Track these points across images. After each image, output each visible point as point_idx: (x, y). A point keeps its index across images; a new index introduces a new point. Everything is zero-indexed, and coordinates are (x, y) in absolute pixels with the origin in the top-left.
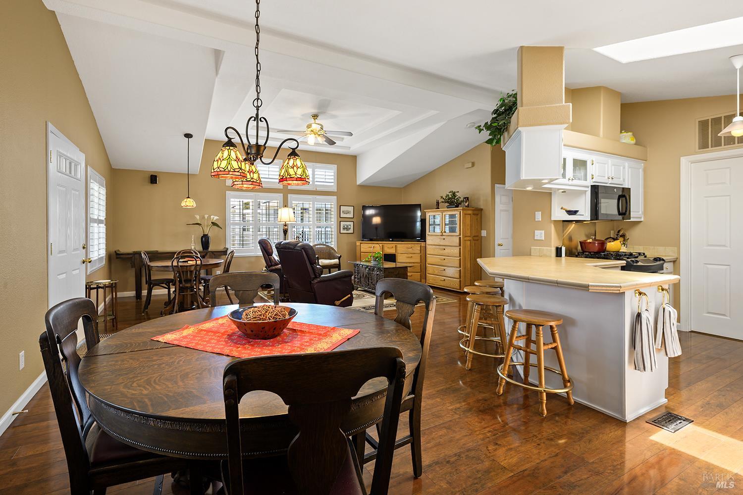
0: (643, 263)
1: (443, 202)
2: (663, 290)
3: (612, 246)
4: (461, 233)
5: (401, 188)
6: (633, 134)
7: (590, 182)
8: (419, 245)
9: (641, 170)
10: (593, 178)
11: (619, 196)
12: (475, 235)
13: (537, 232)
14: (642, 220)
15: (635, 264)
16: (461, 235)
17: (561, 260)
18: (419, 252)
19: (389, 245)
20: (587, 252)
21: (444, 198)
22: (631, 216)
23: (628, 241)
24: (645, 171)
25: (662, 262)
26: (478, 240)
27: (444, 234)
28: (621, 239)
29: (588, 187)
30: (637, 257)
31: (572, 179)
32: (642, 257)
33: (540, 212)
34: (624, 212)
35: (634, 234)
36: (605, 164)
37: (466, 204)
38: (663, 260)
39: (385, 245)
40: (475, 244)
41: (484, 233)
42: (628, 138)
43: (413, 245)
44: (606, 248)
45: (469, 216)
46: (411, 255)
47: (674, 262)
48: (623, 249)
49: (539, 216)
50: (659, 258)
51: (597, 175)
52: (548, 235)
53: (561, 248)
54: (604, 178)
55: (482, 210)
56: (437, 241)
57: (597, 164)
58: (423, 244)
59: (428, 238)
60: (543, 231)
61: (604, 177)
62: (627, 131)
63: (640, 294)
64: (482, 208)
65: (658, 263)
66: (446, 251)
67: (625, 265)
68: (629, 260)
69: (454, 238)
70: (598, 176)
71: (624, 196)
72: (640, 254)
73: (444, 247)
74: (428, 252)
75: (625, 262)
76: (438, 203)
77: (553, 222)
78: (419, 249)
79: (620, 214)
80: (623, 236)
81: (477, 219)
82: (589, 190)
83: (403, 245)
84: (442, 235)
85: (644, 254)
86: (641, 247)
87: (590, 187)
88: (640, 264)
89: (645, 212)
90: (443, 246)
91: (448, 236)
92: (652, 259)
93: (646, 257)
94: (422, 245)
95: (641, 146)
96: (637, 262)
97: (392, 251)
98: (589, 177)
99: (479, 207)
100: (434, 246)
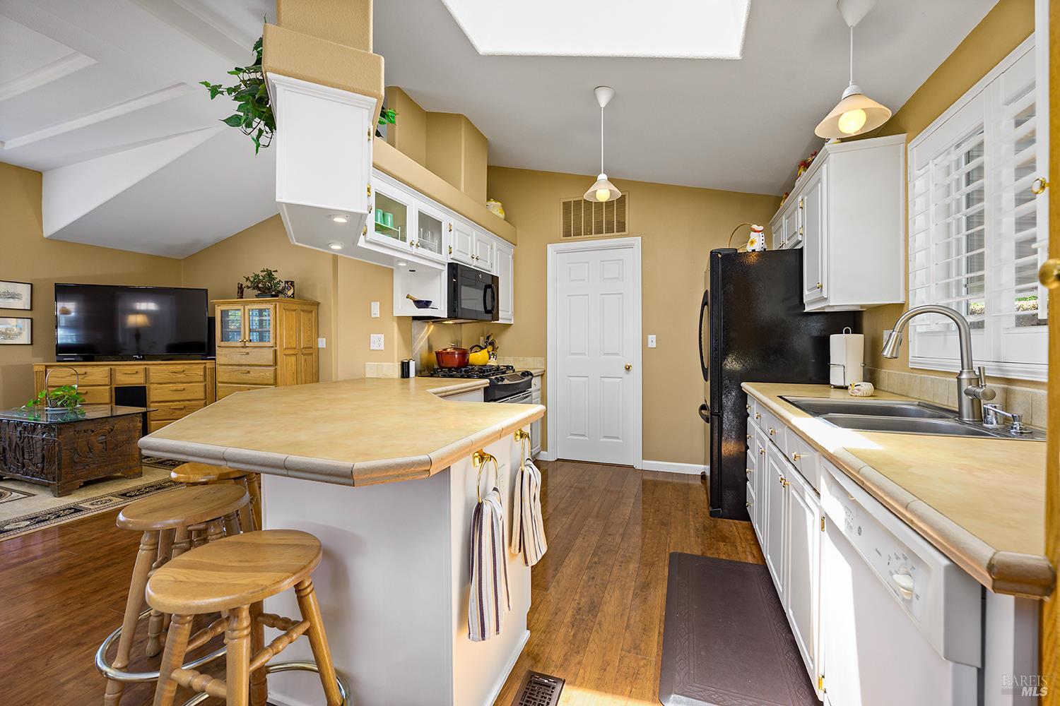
0: (510, 381)
1: (248, 288)
2: (522, 436)
3: (477, 358)
4: (278, 343)
5: (180, 260)
6: (502, 206)
7: (446, 258)
8: (202, 366)
9: (510, 256)
10: (450, 253)
11: (486, 286)
12: (306, 346)
13: (374, 337)
14: (512, 323)
15: (500, 383)
16: (278, 346)
17: (409, 382)
18: (202, 379)
19: (127, 368)
20: (446, 368)
21: (252, 279)
22: (500, 316)
23: (498, 350)
24: (514, 257)
25: (530, 377)
26: (311, 354)
27: (247, 344)
28: (490, 348)
29: (444, 265)
30: (504, 373)
31: (417, 246)
32: (510, 372)
33: (378, 303)
34: (492, 311)
35: (504, 341)
36: (468, 235)
37: (290, 293)
38: (531, 374)
39: (117, 368)
40: (305, 360)
41: (322, 343)
42: (496, 208)
43: (186, 367)
44: (468, 360)
45: (294, 313)
46: (181, 386)
47: (542, 375)
48: (493, 362)
49: (376, 309)
50: (527, 372)
51: (457, 249)
52: (388, 342)
53: (408, 363)
54: (466, 256)
55: (318, 304)
56: (236, 357)
57: (457, 233)
58: (209, 364)
59: (218, 351)
60: (383, 335)
61: (467, 254)
62: (496, 200)
63: (482, 458)
64: (319, 301)
65: (526, 379)
66: (252, 374)
67: (488, 385)
68: (493, 377)
69: (265, 350)
70: (458, 251)
71: (490, 286)
72: (508, 367)
73: (248, 368)
74: (219, 379)
75: (488, 381)
76: (241, 289)
77: (396, 319)
78: (202, 373)
79: (487, 312)
80: (492, 344)
81: (309, 319)
82: (445, 269)
83: (164, 367)
84: (245, 347)
85: (512, 367)
86: (511, 359)
87: (447, 266)
88: (506, 382)
89: (515, 313)
90: (246, 365)
91: (256, 347)
92: (519, 374)
93: (514, 371)
94: (208, 366)
95: (511, 224)
96: (502, 379)
97: (137, 380)
98: (445, 249)
99: (314, 299)
100: (230, 367)
